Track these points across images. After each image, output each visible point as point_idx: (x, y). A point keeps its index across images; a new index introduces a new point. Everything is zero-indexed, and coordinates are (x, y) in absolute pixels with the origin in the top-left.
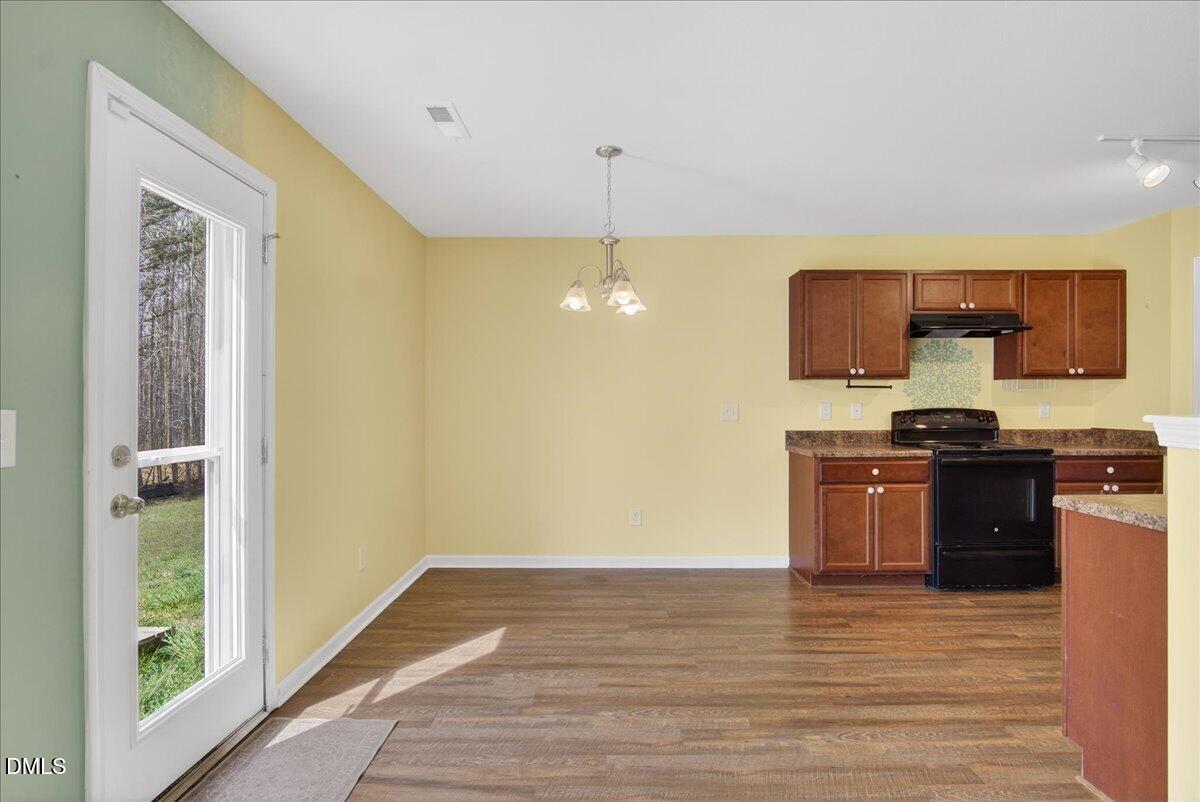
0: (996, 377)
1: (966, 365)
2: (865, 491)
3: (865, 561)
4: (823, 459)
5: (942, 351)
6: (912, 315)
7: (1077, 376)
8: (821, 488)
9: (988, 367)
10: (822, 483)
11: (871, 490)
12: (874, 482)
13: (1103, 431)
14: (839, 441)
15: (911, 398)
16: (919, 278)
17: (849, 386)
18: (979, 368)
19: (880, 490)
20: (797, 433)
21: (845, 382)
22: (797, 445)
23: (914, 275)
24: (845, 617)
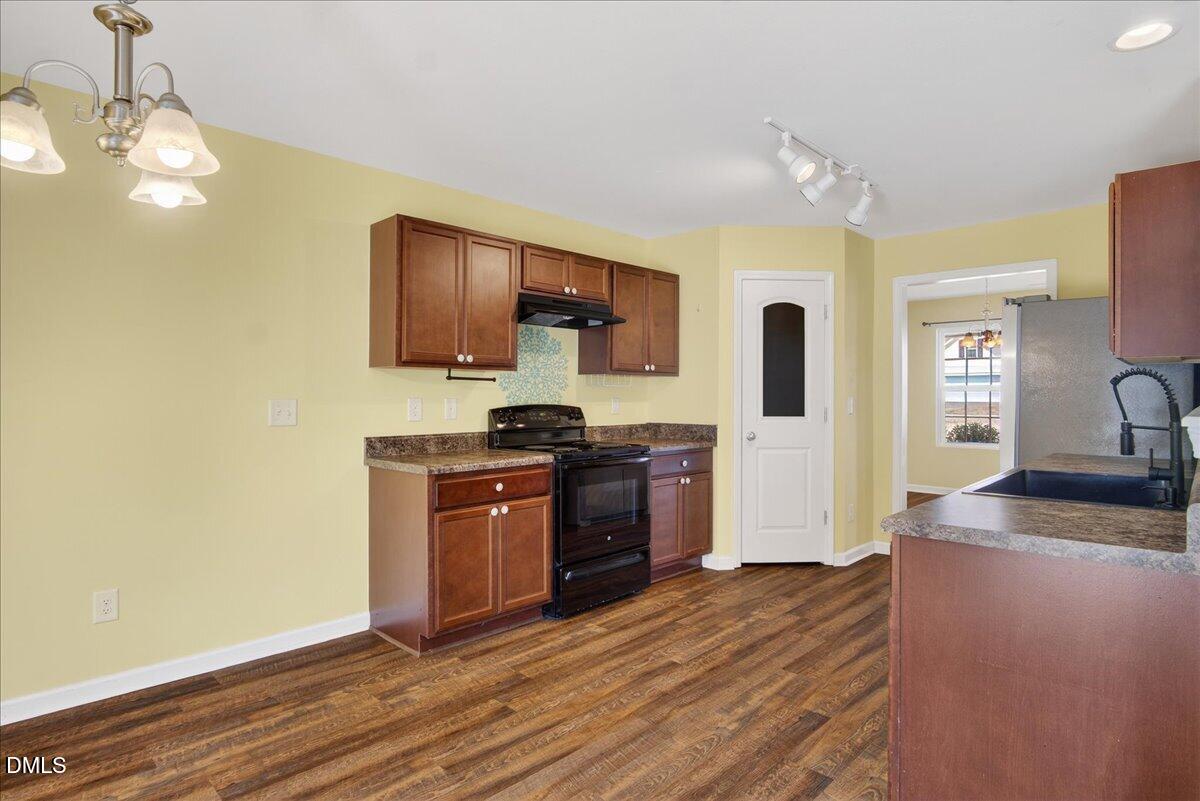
0: (581, 372)
1: (556, 358)
2: (487, 513)
3: (487, 605)
4: (440, 477)
5: (535, 341)
6: (520, 294)
7: (650, 373)
8: (437, 516)
9: (573, 362)
10: (438, 510)
11: (494, 512)
12: (498, 499)
13: (658, 426)
14: (432, 449)
15: (506, 393)
16: (528, 251)
17: (449, 378)
18: (566, 361)
19: (505, 510)
20: (381, 440)
21: (445, 372)
22: (379, 457)
23: (522, 248)
24: (495, 695)
